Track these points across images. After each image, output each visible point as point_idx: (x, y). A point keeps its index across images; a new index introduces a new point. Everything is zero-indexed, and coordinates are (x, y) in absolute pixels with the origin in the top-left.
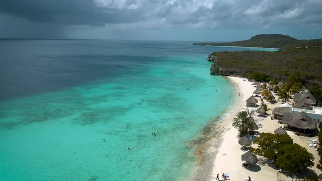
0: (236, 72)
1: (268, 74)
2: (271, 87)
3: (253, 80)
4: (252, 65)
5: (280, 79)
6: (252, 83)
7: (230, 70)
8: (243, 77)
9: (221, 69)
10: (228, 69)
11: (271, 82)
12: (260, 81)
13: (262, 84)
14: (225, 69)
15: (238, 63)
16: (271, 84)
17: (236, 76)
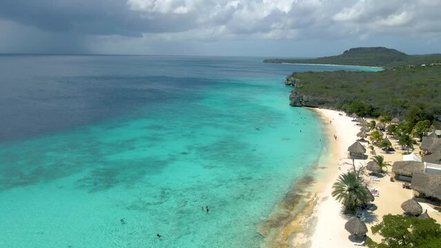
0: (328, 102)
1: (375, 105)
2: (382, 125)
3: (354, 114)
4: (351, 92)
5: (395, 113)
6: (352, 119)
7: (320, 99)
8: (339, 109)
9: (305, 98)
10: (315, 98)
11: (381, 117)
12: (364, 115)
13: (369, 121)
14: (311, 98)
15: (329, 88)
16: (382, 121)
17: (328, 109)
